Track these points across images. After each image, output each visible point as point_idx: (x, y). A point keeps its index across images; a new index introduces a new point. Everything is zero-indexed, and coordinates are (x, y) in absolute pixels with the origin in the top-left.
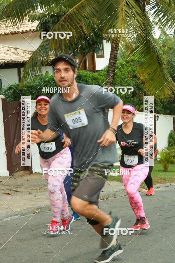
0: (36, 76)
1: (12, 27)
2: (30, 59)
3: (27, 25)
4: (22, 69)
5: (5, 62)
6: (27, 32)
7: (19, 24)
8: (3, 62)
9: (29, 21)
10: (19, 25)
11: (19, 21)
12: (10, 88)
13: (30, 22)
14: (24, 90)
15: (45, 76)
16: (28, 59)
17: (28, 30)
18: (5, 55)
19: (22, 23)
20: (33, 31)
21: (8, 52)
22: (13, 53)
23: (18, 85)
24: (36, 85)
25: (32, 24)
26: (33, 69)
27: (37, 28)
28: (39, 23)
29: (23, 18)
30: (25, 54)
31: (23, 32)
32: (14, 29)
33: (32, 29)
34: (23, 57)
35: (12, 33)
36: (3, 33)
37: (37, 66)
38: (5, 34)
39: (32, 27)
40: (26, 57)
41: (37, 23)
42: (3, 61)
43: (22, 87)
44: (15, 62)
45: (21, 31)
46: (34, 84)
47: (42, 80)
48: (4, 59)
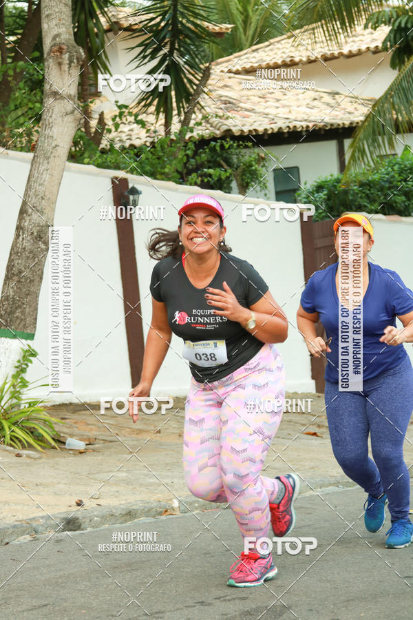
0: (381, 157)
1: (326, 44)
2: (367, 117)
3: (361, 38)
4: (347, 143)
5: (308, 127)
6: (360, 53)
7: (342, 36)
8: (305, 126)
9: (366, 27)
10: (342, 38)
11: (342, 28)
12: (319, 188)
13: (369, 30)
14: (352, 192)
15: (401, 158)
16: (362, 118)
17: (363, 48)
18: (308, 111)
19: (350, 34)
20: (376, 51)
21: (316, 103)
22: (328, 104)
23: (338, 181)
24: (381, 179)
25: (372, 33)
26: (374, 140)
27: (384, 43)
28: (390, 32)
29: (351, 21)
30: (355, 105)
31: (351, 55)
32: (331, 48)
33: (372, 46)
34: (349, 113)
35: (326, 59)
36: (304, 59)
37: (385, 134)
38: (310, 62)
39: (373, 40)
40: (357, 113)
41: (384, 31)
42: (304, 124)
43: (347, 184)
44: (332, 125)
45: (345, 51)
46: (376, 177)
47: (396, 168)
48: (306, 120)
